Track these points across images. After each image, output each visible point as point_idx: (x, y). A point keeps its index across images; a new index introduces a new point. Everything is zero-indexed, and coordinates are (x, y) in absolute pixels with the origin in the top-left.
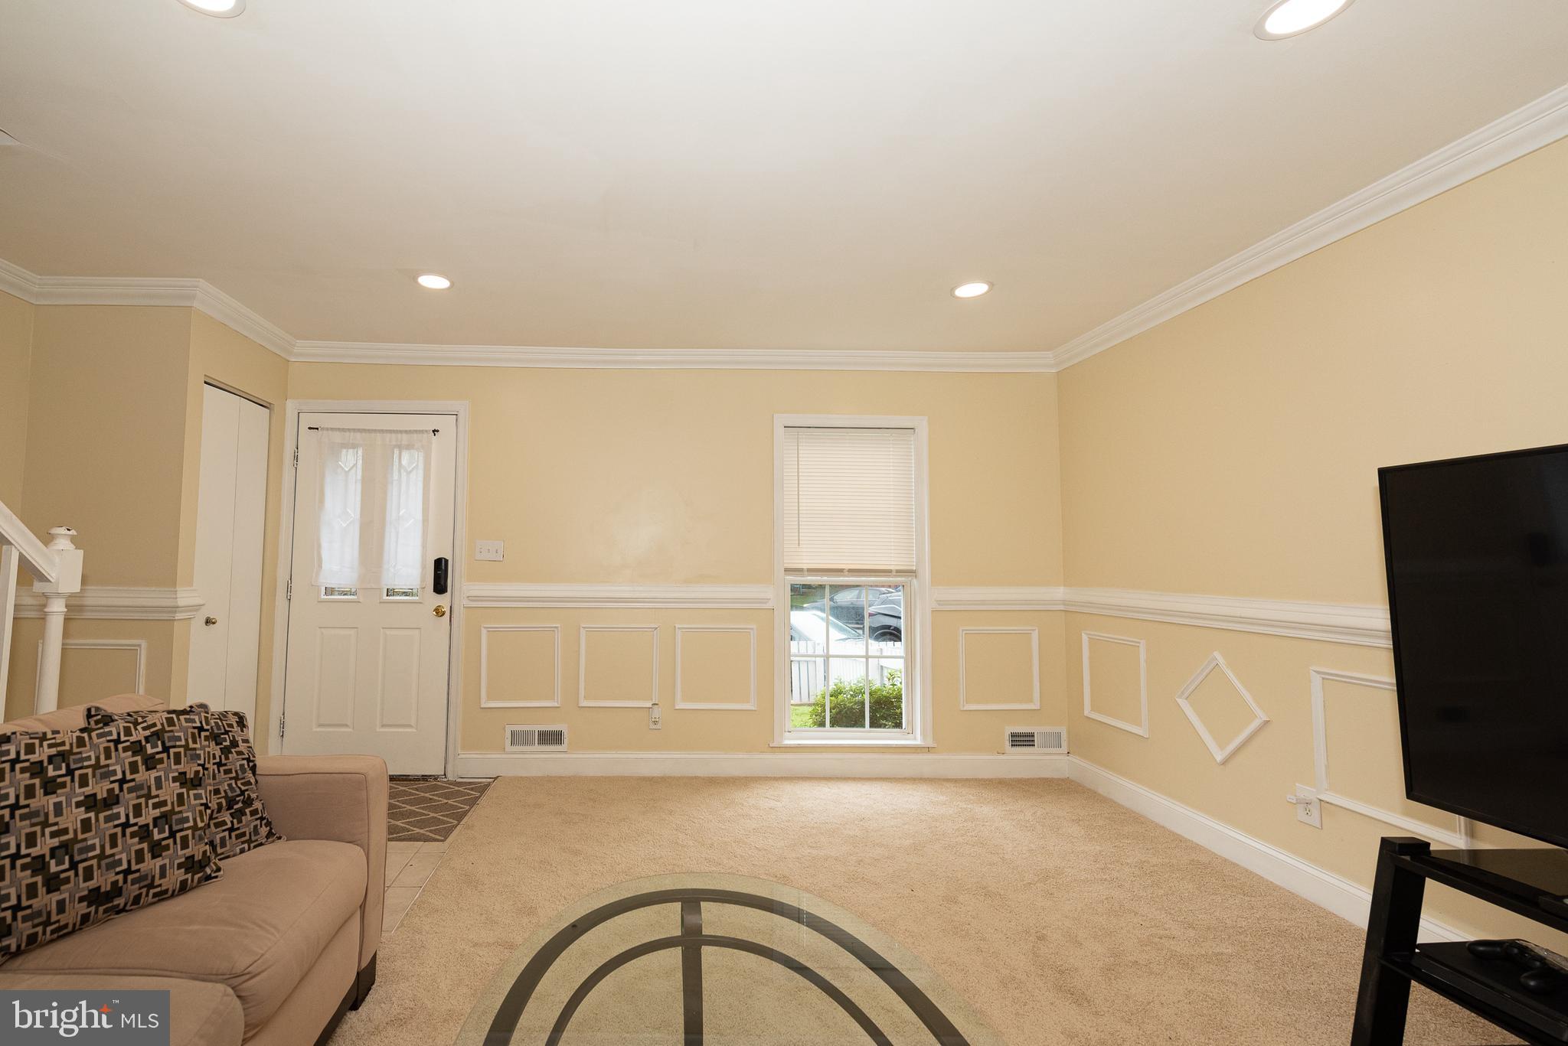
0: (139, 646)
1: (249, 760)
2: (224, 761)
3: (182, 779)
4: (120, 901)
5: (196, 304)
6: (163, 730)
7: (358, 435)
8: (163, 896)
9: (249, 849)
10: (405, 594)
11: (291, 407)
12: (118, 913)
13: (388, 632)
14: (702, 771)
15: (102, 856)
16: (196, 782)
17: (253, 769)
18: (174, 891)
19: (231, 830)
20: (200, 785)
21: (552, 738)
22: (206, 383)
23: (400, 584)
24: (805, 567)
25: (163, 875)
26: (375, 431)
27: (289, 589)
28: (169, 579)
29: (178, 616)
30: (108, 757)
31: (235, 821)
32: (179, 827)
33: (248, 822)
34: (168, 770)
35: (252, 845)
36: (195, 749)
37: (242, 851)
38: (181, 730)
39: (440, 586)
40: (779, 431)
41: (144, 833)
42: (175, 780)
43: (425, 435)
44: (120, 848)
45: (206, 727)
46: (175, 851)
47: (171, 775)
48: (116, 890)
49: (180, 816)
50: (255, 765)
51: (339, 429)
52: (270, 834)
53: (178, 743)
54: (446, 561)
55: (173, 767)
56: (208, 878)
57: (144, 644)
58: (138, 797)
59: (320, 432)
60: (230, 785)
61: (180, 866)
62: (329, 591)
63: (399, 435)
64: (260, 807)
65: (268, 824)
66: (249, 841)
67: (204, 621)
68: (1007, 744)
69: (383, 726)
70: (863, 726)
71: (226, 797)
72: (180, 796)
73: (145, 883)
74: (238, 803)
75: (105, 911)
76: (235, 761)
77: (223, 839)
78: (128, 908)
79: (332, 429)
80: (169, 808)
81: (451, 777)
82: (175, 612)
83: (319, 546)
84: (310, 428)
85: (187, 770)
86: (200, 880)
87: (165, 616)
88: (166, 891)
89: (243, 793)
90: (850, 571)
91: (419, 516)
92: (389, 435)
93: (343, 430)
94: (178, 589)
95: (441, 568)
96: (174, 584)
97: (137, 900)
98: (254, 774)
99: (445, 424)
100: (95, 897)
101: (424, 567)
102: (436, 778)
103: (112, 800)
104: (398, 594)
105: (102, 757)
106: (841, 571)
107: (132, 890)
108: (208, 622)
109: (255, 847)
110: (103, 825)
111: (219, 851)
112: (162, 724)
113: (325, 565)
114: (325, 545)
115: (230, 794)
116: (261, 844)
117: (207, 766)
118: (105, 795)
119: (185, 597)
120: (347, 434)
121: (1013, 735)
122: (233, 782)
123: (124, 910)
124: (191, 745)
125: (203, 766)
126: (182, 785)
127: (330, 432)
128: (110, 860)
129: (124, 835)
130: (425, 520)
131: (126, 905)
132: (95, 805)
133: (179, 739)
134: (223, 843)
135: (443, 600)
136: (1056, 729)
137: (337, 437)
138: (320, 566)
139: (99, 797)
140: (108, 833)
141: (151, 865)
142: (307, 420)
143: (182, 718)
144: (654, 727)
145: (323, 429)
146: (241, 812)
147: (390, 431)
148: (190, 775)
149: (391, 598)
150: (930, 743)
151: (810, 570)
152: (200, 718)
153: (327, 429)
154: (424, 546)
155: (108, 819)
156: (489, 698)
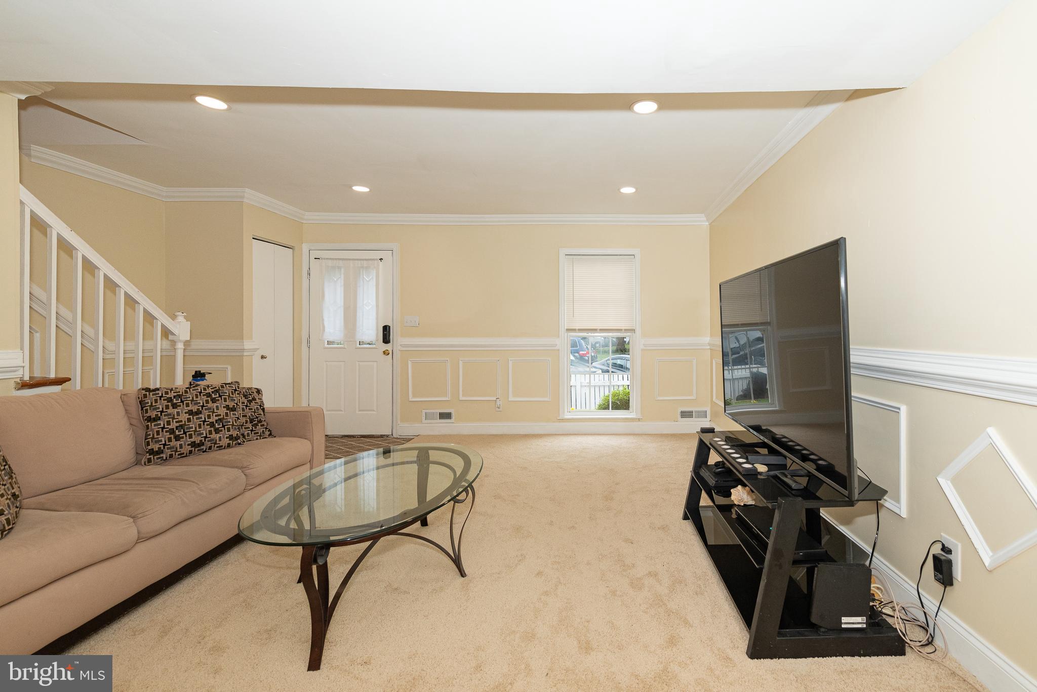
0: (227, 368)
1: (260, 406)
2: (248, 405)
3: (227, 407)
4: (204, 447)
5: (245, 200)
6: (219, 389)
7: (341, 261)
8: (220, 448)
9: (260, 439)
10: (369, 344)
11: (305, 247)
12: (203, 452)
13: (361, 363)
14: (522, 432)
15: (195, 431)
16: (233, 409)
17: (263, 410)
18: (225, 447)
19: (252, 431)
20: (235, 410)
21: (445, 416)
22: (253, 238)
23: (366, 339)
24: (577, 328)
25: (220, 440)
26: (350, 259)
27: (308, 342)
28: (240, 336)
29: (245, 354)
30: (197, 397)
31: (253, 427)
32: (226, 424)
33: (260, 429)
34: (221, 404)
35: (261, 437)
36: (233, 397)
37: (257, 439)
38: (227, 390)
39: (386, 340)
40: (562, 256)
41: (212, 425)
42: (224, 407)
43: (376, 261)
44: (202, 429)
45: (238, 390)
46: (225, 432)
47: (222, 406)
48: (201, 444)
49: (226, 420)
50: (264, 409)
51: (331, 259)
52: (270, 435)
53: (225, 394)
54: (389, 327)
55: (223, 403)
56: (240, 444)
57: (229, 368)
58: (209, 412)
59: (320, 260)
60: (251, 414)
61: (227, 438)
62: (329, 343)
63: (362, 262)
64: (265, 424)
65: (269, 431)
66: (260, 436)
67: (260, 357)
68: (679, 416)
69: (360, 411)
70: (609, 409)
71: (250, 418)
72: (227, 414)
73: (213, 442)
74: (255, 421)
75: (198, 450)
76: (254, 405)
77: (248, 434)
78: (207, 451)
79: (327, 259)
80: (222, 417)
81: (395, 436)
82: (243, 352)
83: (323, 320)
84: (315, 258)
85: (229, 404)
86: (236, 444)
87: (238, 354)
88: (222, 446)
89: (257, 418)
90: (601, 330)
91: (374, 303)
92: (357, 261)
93: (333, 259)
94: (244, 341)
95: (386, 329)
96: (243, 339)
97: (210, 448)
98: (264, 411)
99: (386, 255)
100: (193, 444)
101: (377, 330)
102: (387, 436)
103: (198, 412)
104: (365, 344)
105: (195, 397)
106: (596, 330)
107: (209, 444)
108: (263, 357)
109: (263, 438)
110: (195, 420)
111: (247, 438)
112: (219, 387)
113: (327, 330)
114: (326, 319)
115: (251, 417)
116: (266, 438)
117: (238, 404)
118: (196, 410)
119: (248, 345)
120: (335, 261)
121: (682, 412)
122: (253, 413)
123: (205, 451)
124: (231, 396)
125: (237, 404)
126: (227, 409)
127: (326, 260)
128: (199, 432)
129: (204, 424)
130: (377, 306)
131: (206, 449)
132: (192, 413)
133: (226, 393)
134: (248, 435)
135: (388, 347)
136: (704, 409)
137: (330, 263)
138: (324, 330)
139: (194, 411)
140: (198, 423)
141: (214, 436)
142: (315, 254)
143: (227, 385)
144: (499, 410)
145: (322, 259)
146: (256, 425)
147: (358, 260)
148: (231, 406)
149: (362, 346)
150: (639, 416)
151: (580, 330)
152: (235, 386)
153: (324, 259)
154: (377, 319)
155: (197, 419)
156: (414, 396)
